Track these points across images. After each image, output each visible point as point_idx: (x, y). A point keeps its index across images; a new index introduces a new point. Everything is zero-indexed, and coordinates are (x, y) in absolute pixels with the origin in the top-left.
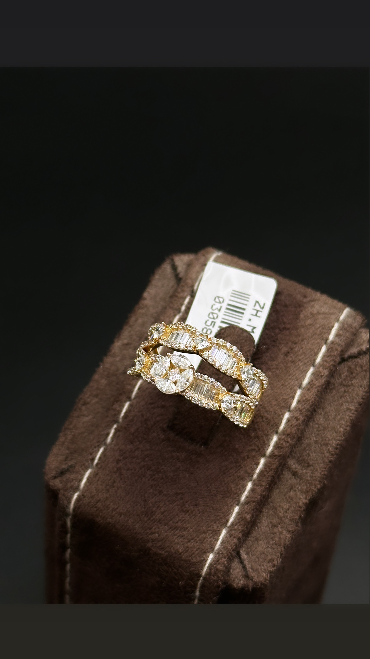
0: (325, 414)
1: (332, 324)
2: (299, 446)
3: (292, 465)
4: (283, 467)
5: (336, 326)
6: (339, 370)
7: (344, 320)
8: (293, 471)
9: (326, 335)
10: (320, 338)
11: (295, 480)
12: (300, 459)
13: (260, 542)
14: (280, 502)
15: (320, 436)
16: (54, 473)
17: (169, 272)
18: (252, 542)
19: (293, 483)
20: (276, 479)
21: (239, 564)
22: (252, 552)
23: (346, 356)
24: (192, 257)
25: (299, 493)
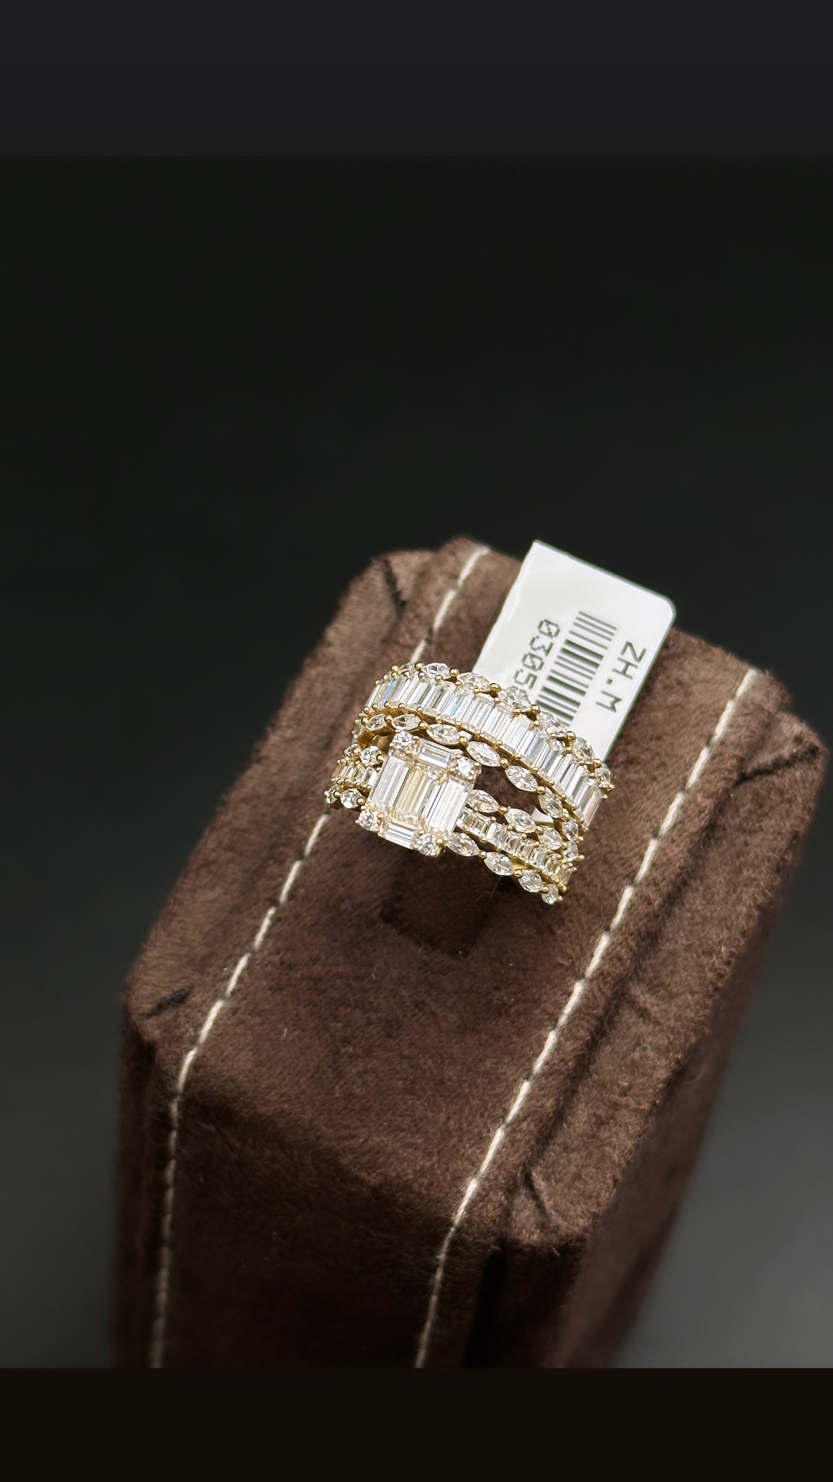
0: (705, 890)
1: (722, 703)
2: (653, 956)
3: (639, 996)
4: (619, 1000)
5: (730, 708)
6: (736, 799)
7: (746, 694)
8: (639, 1009)
9: (709, 726)
10: (696, 733)
11: (643, 1026)
12: (656, 982)
13: (572, 1155)
14: (613, 1073)
15: (694, 936)
16: (144, 1005)
17: (379, 589)
18: (557, 1154)
19: (639, 1033)
20: (606, 1025)
21: (529, 1200)
22: (557, 1175)
23: (749, 770)
24: (427, 556)
25: (651, 1054)
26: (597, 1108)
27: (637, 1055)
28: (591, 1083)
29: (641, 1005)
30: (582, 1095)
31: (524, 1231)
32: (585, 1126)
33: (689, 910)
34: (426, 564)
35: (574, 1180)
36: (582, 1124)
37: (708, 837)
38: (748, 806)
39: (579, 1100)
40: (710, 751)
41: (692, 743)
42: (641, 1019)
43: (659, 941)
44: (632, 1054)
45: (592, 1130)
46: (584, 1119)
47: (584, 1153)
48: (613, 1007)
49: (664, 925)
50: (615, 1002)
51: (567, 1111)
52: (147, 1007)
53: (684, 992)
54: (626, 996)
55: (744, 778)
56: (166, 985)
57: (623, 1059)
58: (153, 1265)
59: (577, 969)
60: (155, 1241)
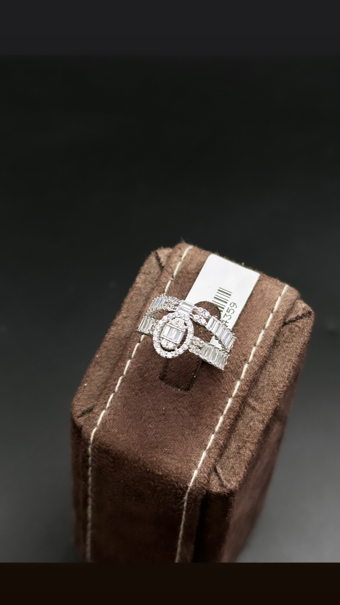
1: (276, 298)
2: (256, 388)
3: (252, 403)
4: (245, 404)
5: (279, 299)
6: (283, 331)
7: (285, 294)
9: (272, 306)
10: (268, 309)
11: (254, 413)
12: (257, 397)
13: (230, 460)
14: (243, 430)
15: (270, 380)
16: (77, 413)
17: (154, 262)
18: (225, 460)
19: (252, 416)
20: (240, 414)
21: (216, 476)
22: (225, 467)
23: (287, 321)
24: (170, 250)
25: (257, 423)
26: (239, 443)
27: (251, 424)
28: (236, 434)
29: (253, 406)
30: (233, 439)
31: (214, 488)
32: (235, 449)
33: (268, 371)
34: (170, 253)
35: (231, 469)
36: (233, 449)
37: (274, 345)
38: (287, 333)
39: (232, 440)
40: (273, 315)
41: (267, 312)
42: (253, 411)
43: (258, 383)
44: (250, 423)
45: (237, 451)
46: (234, 447)
47: (234, 459)
48: (242, 407)
49: (260, 377)
50: (243, 405)
51: (228, 444)
52: (79, 413)
53: (268, 400)
54: (247, 403)
55: (285, 324)
56: (85, 406)
57: (247, 425)
58: (86, 505)
59: (229, 394)
60: (86, 496)
